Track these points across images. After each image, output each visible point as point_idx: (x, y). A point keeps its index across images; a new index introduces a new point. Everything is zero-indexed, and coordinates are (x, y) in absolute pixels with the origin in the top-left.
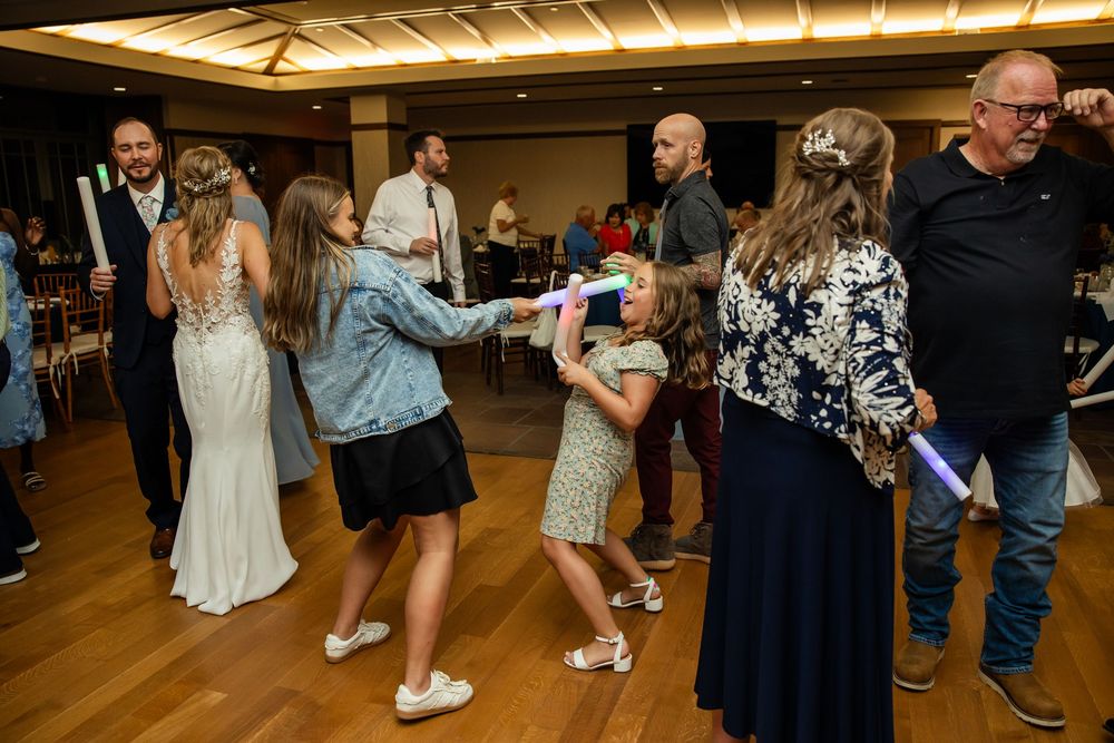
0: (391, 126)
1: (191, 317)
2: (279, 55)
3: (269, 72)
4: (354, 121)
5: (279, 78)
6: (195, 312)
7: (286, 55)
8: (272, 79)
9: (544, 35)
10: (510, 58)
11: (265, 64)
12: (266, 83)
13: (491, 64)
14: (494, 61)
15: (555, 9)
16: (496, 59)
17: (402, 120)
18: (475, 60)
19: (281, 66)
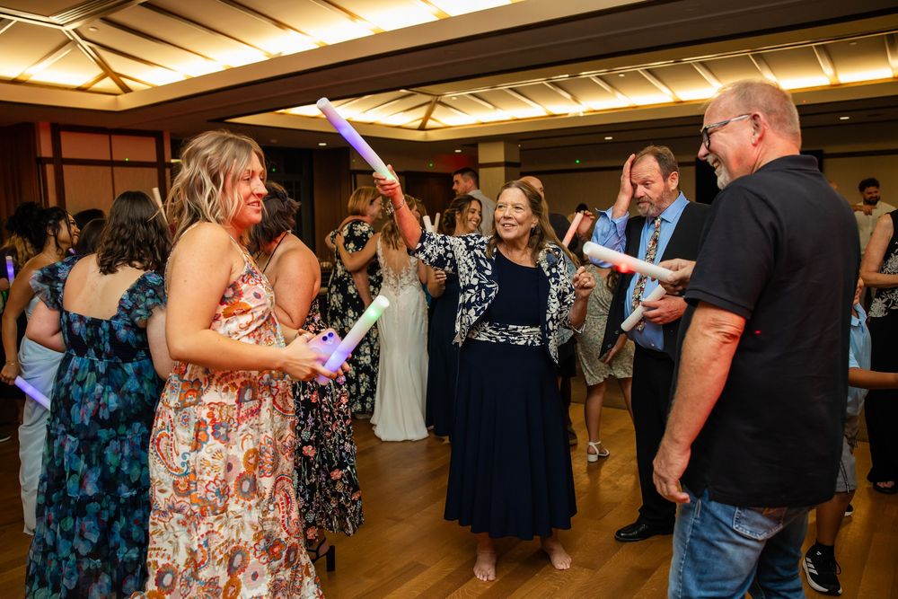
0: (507, 164)
1: (392, 281)
2: (428, 116)
3: (422, 128)
4: (481, 161)
5: (429, 132)
6: (395, 278)
7: (433, 116)
8: (422, 133)
9: (618, 94)
10: (595, 111)
11: (419, 123)
12: (418, 136)
13: (579, 117)
14: (582, 115)
15: (622, 75)
16: (584, 112)
17: (516, 159)
18: (567, 114)
19: (430, 123)
